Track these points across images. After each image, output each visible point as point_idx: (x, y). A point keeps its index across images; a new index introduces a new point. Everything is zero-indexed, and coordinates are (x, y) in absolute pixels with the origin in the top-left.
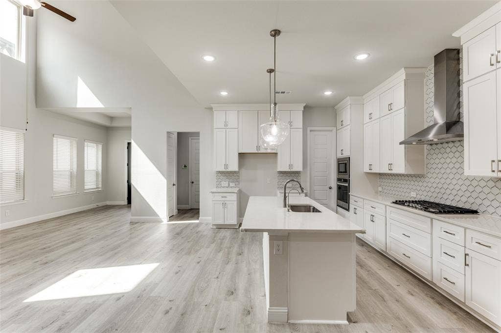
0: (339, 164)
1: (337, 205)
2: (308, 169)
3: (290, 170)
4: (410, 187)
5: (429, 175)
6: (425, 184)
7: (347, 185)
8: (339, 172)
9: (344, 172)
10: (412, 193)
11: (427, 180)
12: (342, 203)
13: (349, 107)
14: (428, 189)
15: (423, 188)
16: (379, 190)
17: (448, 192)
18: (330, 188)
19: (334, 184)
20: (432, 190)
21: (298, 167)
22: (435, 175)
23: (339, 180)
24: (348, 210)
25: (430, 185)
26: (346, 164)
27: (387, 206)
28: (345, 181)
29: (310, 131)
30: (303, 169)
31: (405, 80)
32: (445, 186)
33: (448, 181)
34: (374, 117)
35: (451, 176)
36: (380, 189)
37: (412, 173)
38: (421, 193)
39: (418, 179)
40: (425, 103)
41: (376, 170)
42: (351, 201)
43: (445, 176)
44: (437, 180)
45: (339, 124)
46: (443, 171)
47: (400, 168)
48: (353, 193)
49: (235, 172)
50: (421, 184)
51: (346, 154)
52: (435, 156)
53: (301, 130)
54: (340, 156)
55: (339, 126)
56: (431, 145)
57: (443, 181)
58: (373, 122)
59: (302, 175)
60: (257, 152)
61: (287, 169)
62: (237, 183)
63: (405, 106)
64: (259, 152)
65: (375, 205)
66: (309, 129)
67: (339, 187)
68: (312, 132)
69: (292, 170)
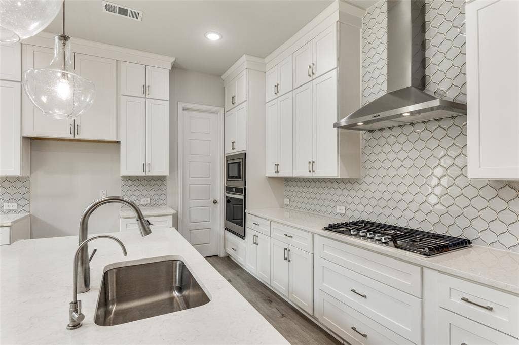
0: (228, 165)
1: (226, 229)
2: (180, 171)
3: (144, 174)
4: (335, 198)
5: (368, 180)
6: (360, 194)
7: (241, 197)
8: (229, 177)
9: (236, 177)
10: (338, 207)
11: (364, 187)
12: (232, 225)
13: (245, 72)
14: (365, 202)
15: (357, 201)
16: (285, 203)
17: (403, 206)
18: (215, 202)
19: (220, 194)
20: (373, 202)
21: (161, 168)
22: (378, 180)
23: (229, 189)
24: (243, 236)
25: (369, 195)
26: (239, 164)
27: (315, 235)
28: (239, 191)
29: (184, 109)
30: (170, 172)
31: (337, 22)
32: (397, 197)
33: (402, 189)
34: (282, 90)
35: (408, 180)
36: (287, 201)
37: (346, 176)
38: (353, 207)
39: (349, 186)
40: (361, 66)
41: (285, 173)
42: (249, 223)
43: (397, 180)
44: (382, 188)
45: (228, 100)
46: (392, 172)
47: (330, 167)
48: (252, 209)
49: (18, 179)
50: (353, 193)
51: (240, 148)
52: (377, 149)
53: (167, 104)
54: (229, 151)
55: (228, 105)
56: (371, 131)
57: (392, 188)
58: (280, 99)
59: (168, 183)
60: (71, 137)
61: (140, 173)
62: (23, 202)
63: (337, 65)
64: (77, 137)
65: (290, 231)
66: (181, 106)
67: (228, 201)
68: (186, 112)
69: (149, 174)
